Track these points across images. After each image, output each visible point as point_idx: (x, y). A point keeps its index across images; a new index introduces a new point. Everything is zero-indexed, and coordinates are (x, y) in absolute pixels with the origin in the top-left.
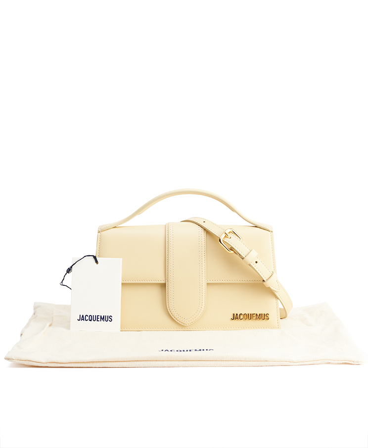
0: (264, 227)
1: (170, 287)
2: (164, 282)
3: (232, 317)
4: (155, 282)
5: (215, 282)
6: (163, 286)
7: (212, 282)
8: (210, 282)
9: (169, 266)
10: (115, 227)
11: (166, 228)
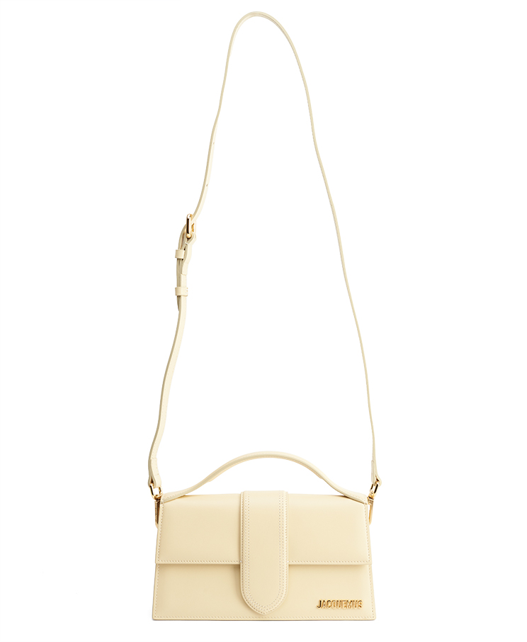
0: (358, 498)
1: (245, 569)
2: (237, 563)
3: (318, 604)
4: (228, 563)
5: (298, 563)
6: (237, 567)
7: (295, 563)
8: (292, 563)
9: (244, 545)
10: (184, 496)
11: (241, 497)
